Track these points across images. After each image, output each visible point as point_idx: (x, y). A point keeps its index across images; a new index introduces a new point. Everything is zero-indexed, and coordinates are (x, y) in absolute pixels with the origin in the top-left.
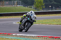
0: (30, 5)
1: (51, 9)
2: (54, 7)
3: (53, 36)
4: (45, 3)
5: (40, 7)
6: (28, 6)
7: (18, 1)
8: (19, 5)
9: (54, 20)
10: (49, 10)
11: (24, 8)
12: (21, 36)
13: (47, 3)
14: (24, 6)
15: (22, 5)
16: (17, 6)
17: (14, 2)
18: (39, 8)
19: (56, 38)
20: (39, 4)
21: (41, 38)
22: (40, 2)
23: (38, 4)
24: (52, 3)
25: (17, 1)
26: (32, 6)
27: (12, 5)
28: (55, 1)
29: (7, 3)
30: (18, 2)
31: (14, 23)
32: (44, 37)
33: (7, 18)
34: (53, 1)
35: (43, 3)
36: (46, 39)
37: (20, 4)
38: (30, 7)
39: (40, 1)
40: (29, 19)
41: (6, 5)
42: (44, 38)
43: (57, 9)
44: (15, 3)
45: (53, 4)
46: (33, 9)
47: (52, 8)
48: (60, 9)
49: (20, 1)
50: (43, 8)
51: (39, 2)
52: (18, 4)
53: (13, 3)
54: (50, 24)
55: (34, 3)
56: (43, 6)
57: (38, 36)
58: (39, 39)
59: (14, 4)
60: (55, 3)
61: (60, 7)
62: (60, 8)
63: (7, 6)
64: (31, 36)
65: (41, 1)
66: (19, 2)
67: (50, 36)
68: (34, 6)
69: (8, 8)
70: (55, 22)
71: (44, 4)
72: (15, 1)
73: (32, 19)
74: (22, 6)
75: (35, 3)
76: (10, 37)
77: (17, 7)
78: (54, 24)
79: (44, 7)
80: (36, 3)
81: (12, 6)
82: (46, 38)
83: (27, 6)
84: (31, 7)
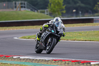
0: (42, 9)
1: (75, 14)
2: (80, 12)
3: (78, 60)
4: (65, 5)
5: (58, 11)
6: (39, 11)
7: (23, 2)
8: (24, 9)
9: (80, 33)
10: (72, 16)
11: (33, 13)
12: (27, 59)
13: (69, 6)
14: (32, 10)
15: (28, 8)
16: (20, 10)
17: (15, 3)
18: (57, 13)
19: (83, 63)
20: (57, 7)
21: (60, 63)
22: (59, 4)
23: (55, 7)
24: (78, 4)
25: (20, 2)
26: (46, 10)
27: (13, 8)
28: (82, 2)
29: (4, 5)
30: (21, 4)
31: (16, 38)
32: (64, 60)
33: (4, 30)
34: (80, 2)
35: (63, 5)
36: (67, 65)
37: (25, 7)
38: (41, 12)
39: (58, 2)
40: (53, 31)
41: (3, 8)
42: (64, 62)
43: (85, 15)
44: (18, 6)
45: (79, 6)
46: (47, 14)
47: (77, 13)
48: (90, 15)
49: (26, 3)
50: (62, 13)
51: (56, 4)
52: (22, 7)
53: (14, 5)
54: (74, 39)
55: (47, 6)
56: (63, 10)
57: (55, 60)
58: (56, 64)
59: (16, 7)
60: (83, 5)
61: (90, 11)
62: (90, 13)
63: (4, 10)
64: (42, 60)
65: (60, 2)
66: (24, 4)
67: (73, 60)
68: (48, 10)
69: (5, 13)
70: (83, 36)
71: (64, 7)
72: (17, 2)
73: (59, 32)
74: (29, 10)
75: (50, 4)
76: (9, 62)
77: (20, 12)
78: (80, 39)
79: (64, 12)
80: (52, 5)
81: (12, 10)
82: (67, 62)
83: (37, 11)
84: (44, 12)
